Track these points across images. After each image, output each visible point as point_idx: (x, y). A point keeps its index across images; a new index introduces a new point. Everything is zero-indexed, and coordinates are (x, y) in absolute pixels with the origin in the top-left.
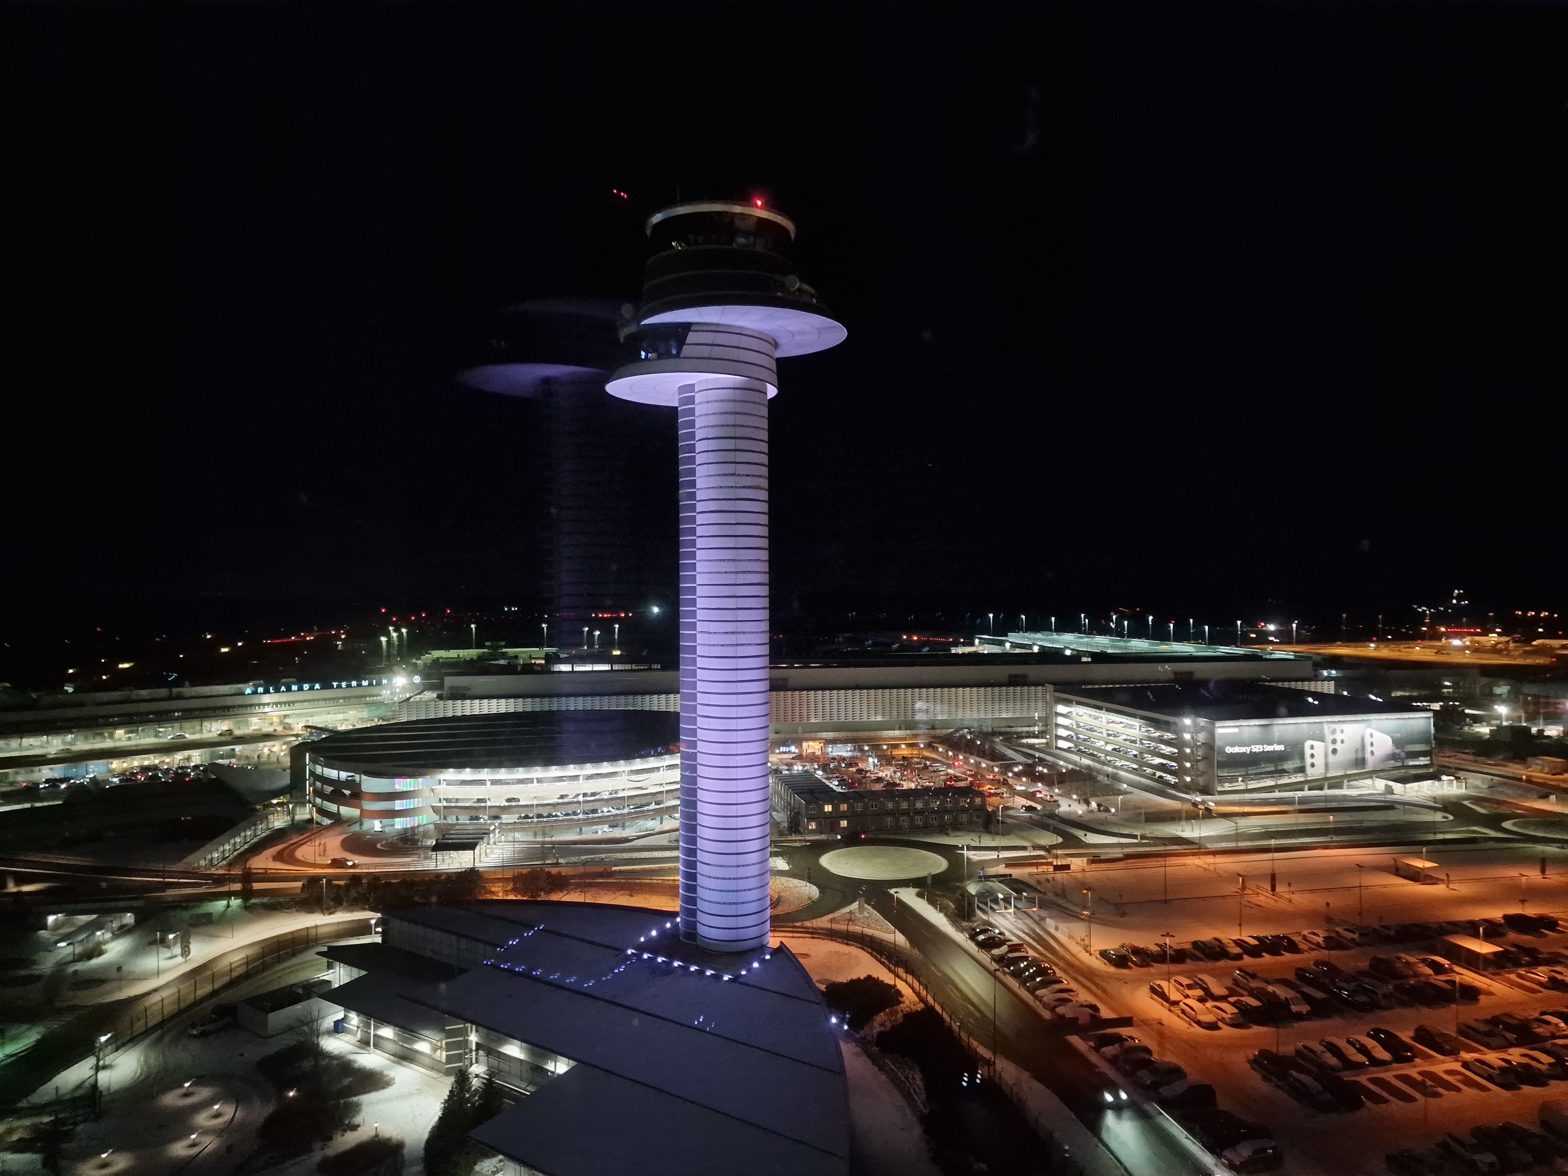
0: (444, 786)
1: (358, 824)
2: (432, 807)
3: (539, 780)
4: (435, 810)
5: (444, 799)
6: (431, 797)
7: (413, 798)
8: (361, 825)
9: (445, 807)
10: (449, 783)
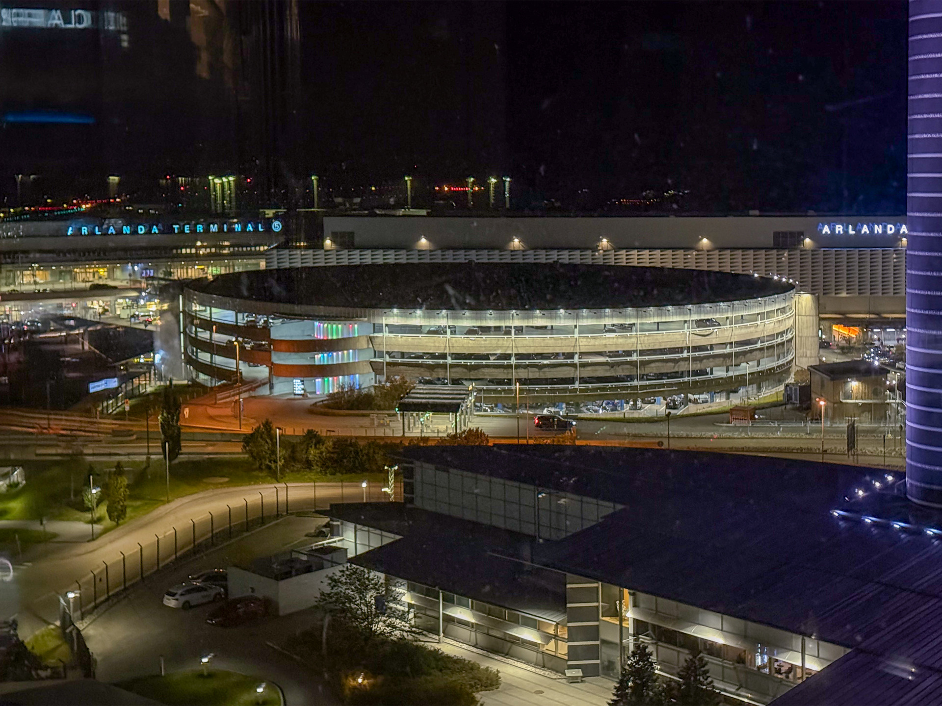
0: (386, 334)
1: (268, 386)
2: (371, 363)
3: (519, 330)
4: (376, 368)
5: (387, 353)
6: (368, 348)
7: (342, 350)
8: (271, 388)
9: (388, 364)
10: (393, 329)
